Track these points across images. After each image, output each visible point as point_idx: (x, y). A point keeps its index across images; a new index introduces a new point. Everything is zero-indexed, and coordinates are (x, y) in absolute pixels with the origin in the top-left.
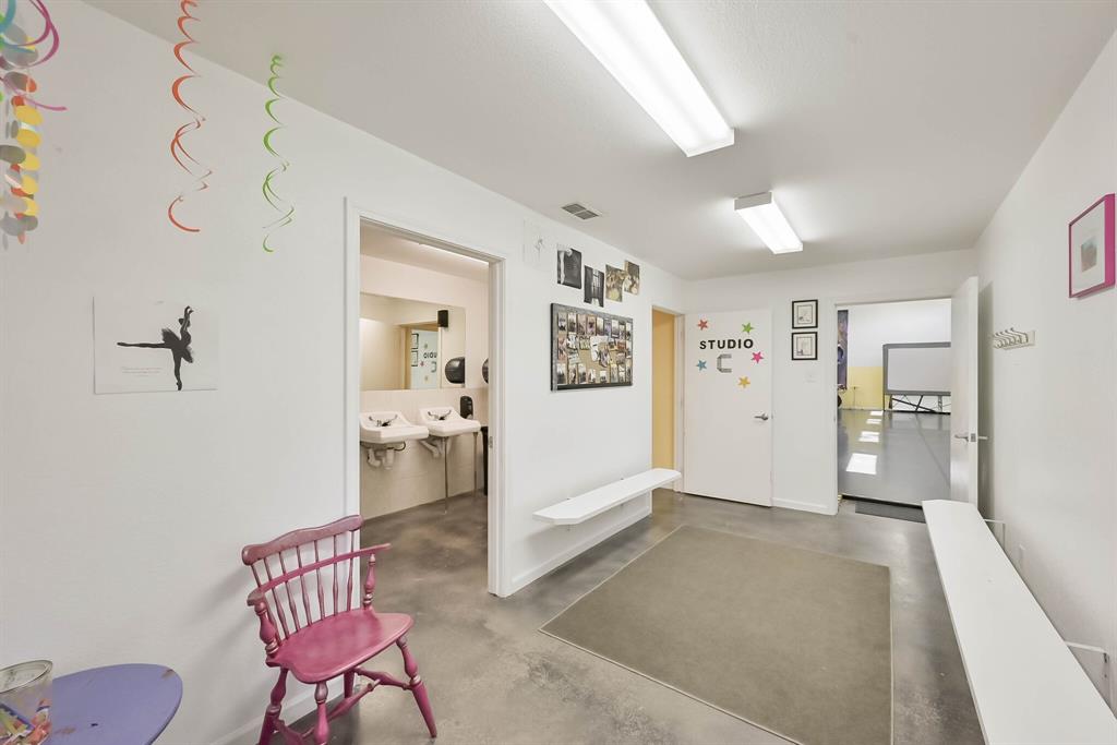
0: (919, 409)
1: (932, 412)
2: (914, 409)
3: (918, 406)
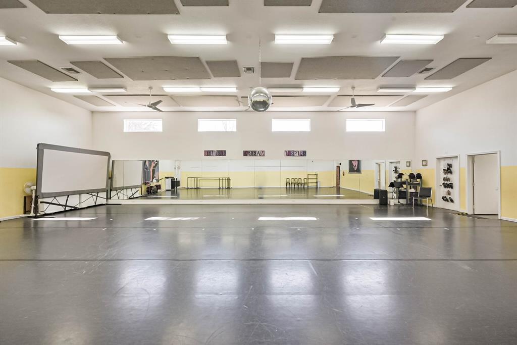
0: (68, 208)
1: (76, 209)
2: (62, 209)
3: (66, 206)
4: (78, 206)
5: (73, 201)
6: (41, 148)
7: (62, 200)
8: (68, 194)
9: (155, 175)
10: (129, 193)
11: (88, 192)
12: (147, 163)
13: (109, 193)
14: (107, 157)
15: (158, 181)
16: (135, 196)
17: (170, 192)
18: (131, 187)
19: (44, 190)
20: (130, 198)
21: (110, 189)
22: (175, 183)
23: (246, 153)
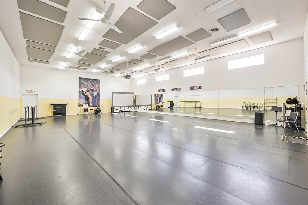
0: (120, 111)
1: (123, 112)
2: (119, 111)
3: (120, 110)
4: (124, 111)
5: (122, 109)
6: (113, 93)
7: (119, 108)
8: (121, 107)
9: (161, 101)
10: (144, 108)
11: (127, 106)
12: (157, 95)
13: (135, 107)
14: (133, 95)
15: (162, 103)
16: (147, 109)
17: (170, 109)
18: (145, 106)
19: (114, 105)
20: (144, 110)
21: (135, 106)
22: (172, 104)
23: (173, 90)
